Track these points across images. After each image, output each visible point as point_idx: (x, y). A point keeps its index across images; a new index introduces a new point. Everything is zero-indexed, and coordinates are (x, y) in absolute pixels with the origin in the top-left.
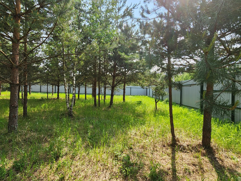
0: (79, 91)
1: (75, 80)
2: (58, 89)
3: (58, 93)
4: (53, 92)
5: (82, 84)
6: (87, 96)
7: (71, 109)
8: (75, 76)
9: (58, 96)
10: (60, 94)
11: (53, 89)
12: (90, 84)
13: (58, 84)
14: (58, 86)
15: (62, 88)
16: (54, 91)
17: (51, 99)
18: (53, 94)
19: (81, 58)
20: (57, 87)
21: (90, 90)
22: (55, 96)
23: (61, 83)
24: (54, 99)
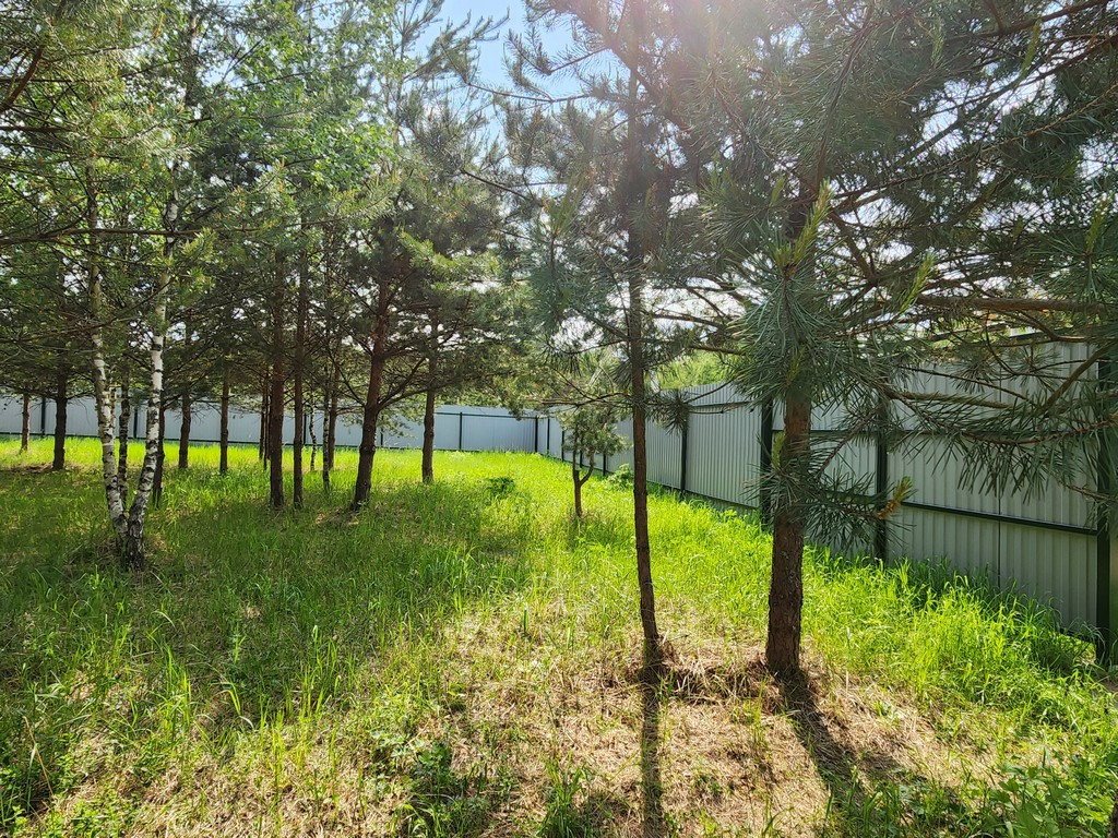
0: (185, 430)
1: (158, 371)
2: (61, 417)
3: (60, 435)
4: (25, 430)
5: (204, 390)
6: (231, 451)
7: (134, 523)
8: (159, 346)
9: (59, 451)
10: (68, 444)
11: (26, 414)
12: (253, 393)
13: (63, 388)
14: (62, 403)
15: (81, 411)
16: (34, 425)
17: (15, 470)
18: (25, 443)
19: (196, 253)
20: (52, 406)
21: (247, 423)
22: (41, 452)
23: (76, 385)
24: (33, 470)
